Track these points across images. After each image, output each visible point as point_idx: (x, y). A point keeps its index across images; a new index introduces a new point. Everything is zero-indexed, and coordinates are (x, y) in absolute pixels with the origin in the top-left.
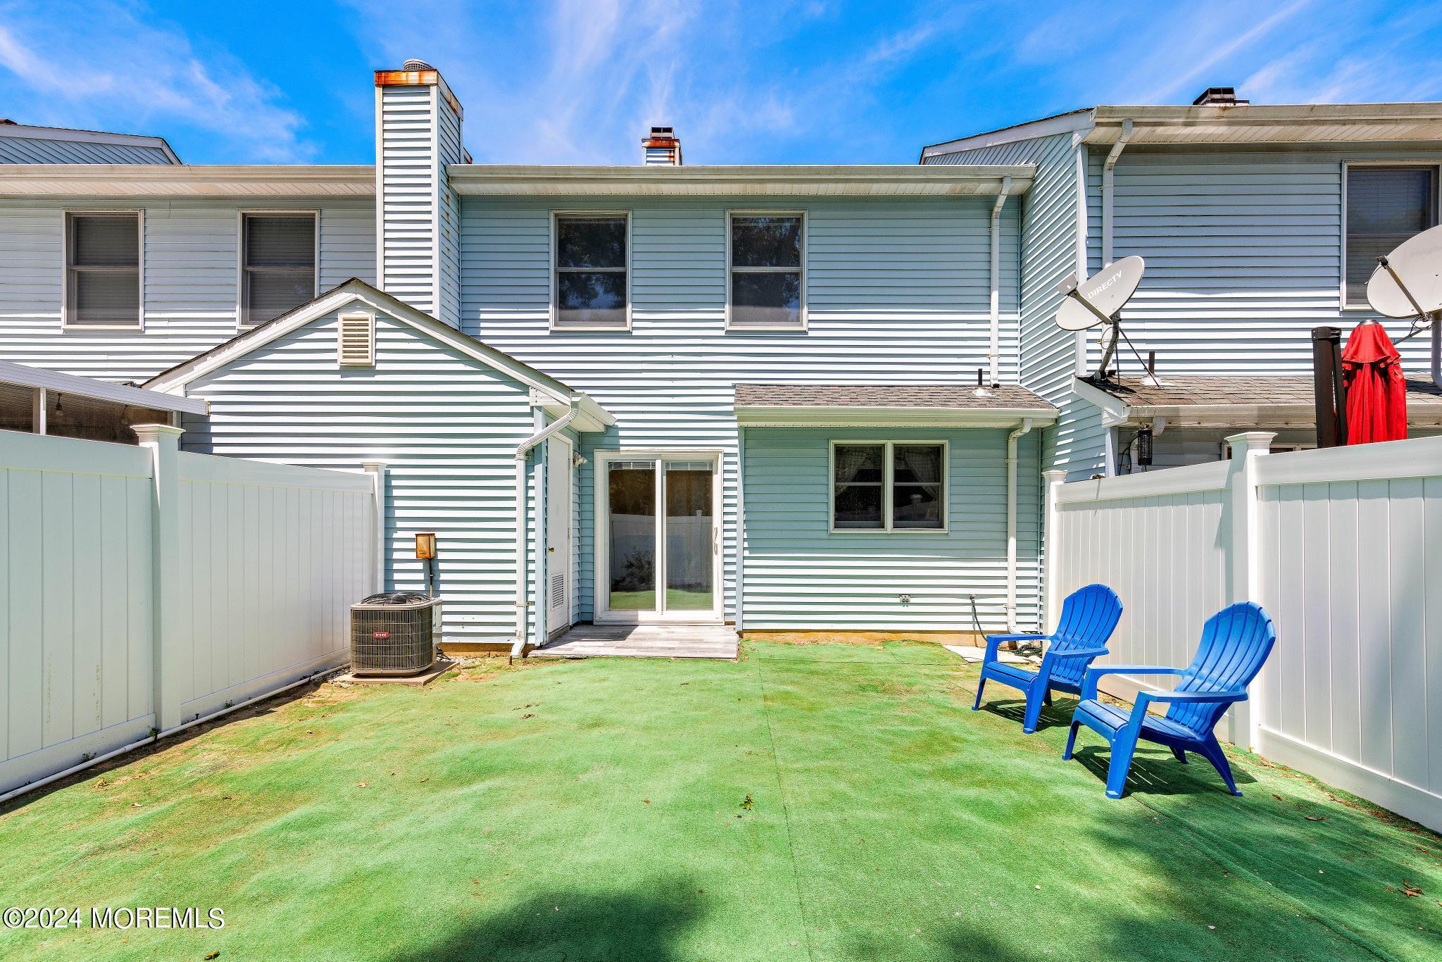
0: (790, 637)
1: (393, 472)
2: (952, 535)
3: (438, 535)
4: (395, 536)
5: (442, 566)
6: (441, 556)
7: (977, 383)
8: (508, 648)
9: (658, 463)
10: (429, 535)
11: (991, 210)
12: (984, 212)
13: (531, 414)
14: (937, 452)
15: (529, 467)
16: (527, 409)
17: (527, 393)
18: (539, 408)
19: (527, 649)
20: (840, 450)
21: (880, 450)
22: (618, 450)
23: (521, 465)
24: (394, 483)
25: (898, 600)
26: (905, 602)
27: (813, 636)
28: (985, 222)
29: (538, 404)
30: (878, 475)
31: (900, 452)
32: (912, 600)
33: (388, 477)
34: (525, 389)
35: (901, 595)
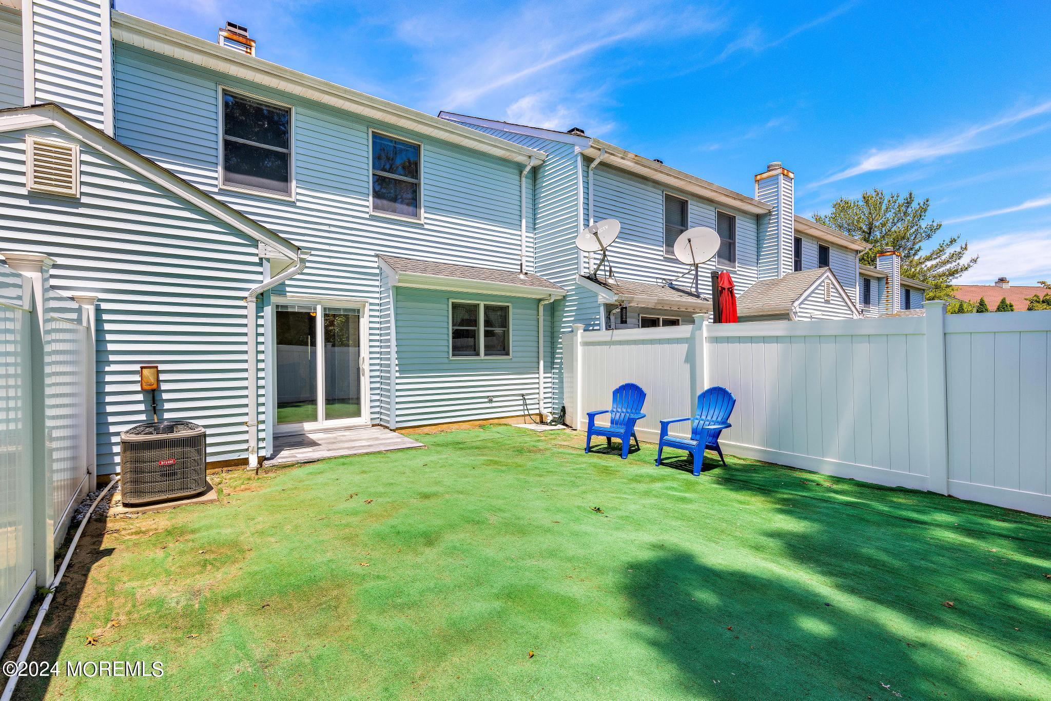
0: (426, 429)
1: (104, 306)
2: (514, 360)
3: (161, 367)
4: (107, 369)
5: (165, 396)
6: (164, 387)
7: (519, 271)
8: (245, 462)
9: (319, 308)
10: (152, 366)
11: (521, 172)
12: (516, 172)
13: (260, 264)
14: (505, 309)
15: (260, 308)
16: (256, 260)
17: (257, 247)
18: (268, 260)
19: (262, 460)
20: (455, 306)
21: (476, 306)
22: (285, 295)
23: (252, 306)
24: (105, 317)
25: (486, 400)
26: (491, 401)
27: (440, 428)
28: (517, 178)
29: (267, 256)
30: (475, 323)
31: (487, 308)
32: (494, 399)
33: (99, 311)
34: (255, 243)
35: (488, 397)
